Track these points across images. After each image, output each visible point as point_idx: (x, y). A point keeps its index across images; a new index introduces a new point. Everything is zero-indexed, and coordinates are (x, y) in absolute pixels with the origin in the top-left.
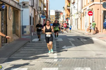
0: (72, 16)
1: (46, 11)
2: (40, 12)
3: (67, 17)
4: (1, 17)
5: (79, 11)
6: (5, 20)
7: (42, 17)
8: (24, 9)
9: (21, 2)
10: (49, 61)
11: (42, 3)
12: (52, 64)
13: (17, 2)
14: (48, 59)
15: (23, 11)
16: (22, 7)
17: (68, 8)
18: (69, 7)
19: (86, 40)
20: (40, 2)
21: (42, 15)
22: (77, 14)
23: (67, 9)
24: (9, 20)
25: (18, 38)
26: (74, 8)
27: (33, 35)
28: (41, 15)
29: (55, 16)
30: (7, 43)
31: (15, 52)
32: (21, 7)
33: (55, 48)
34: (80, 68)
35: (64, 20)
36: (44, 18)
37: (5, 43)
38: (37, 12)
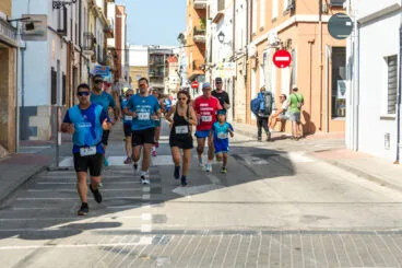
0: (214, 70)
1: (112, 49)
2: (92, 52)
3: (192, 73)
5: (238, 47)
7: (99, 72)
8: (29, 43)
9: (20, 17)
10: (120, 244)
11: (98, 21)
12: (133, 254)
13: (3, 16)
14: (116, 237)
15: (25, 52)
16: (22, 35)
17: (198, 37)
18: (203, 33)
19: (265, 162)
20: (92, 18)
21: (97, 64)
22: (233, 59)
25: (5, 153)
26: (221, 38)
27: (62, 141)
28: (94, 65)
32: (19, 37)
33: (146, 193)
35: (184, 85)
36: (106, 78)
38: (81, 53)
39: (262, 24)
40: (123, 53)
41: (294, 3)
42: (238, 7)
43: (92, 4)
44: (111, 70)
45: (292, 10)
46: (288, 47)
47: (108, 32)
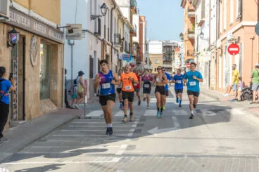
0: (199, 56)
1: (136, 43)
3: (187, 58)
4: (12, 60)
5: (212, 42)
6: (21, 67)
7: (125, 58)
9: (65, 25)
11: (125, 26)
12: (104, 167)
13: (54, 25)
14: (99, 157)
15: (73, 46)
17: (191, 35)
18: (193, 33)
19: (214, 114)
20: (121, 24)
21: (124, 53)
22: (209, 49)
23: (187, 39)
24: (30, 66)
25: (55, 108)
28: (122, 54)
29: (162, 57)
30: (24, 119)
31: (35, 140)
32: (65, 38)
33: (131, 132)
35: (183, 66)
36: (131, 62)
37: (19, 120)
38: (112, 46)
39: (225, 28)
40: (144, 46)
41: (241, 14)
42: (212, 16)
43: (120, 15)
44: (134, 57)
45: (241, 18)
46: (238, 42)
47: (132, 33)
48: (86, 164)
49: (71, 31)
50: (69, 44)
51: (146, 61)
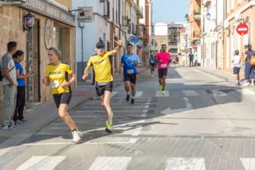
0: (205, 37)
1: (143, 25)
2: (128, 28)
3: (193, 39)
4: (27, 44)
5: (219, 23)
6: (36, 50)
7: (133, 40)
9: (77, 9)
10: (117, 142)
11: (132, 8)
12: (123, 149)
13: (66, 9)
14: (116, 138)
15: (84, 29)
16: (78, 19)
17: (196, 16)
18: (199, 13)
19: (225, 94)
20: (128, 7)
21: (132, 35)
22: (216, 30)
23: (192, 19)
24: (45, 49)
26: (208, 16)
28: (129, 36)
30: (39, 101)
33: (144, 113)
34: (179, 159)
35: (188, 47)
36: (138, 43)
37: (35, 101)
38: (120, 29)
39: (233, 8)
40: (150, 27)
44: (141, 39)
46: (247, 22)
47: (139, 15)
48: (105, 145)
49: (82, 14)
50: (80, 27)
51: (152, 43)
